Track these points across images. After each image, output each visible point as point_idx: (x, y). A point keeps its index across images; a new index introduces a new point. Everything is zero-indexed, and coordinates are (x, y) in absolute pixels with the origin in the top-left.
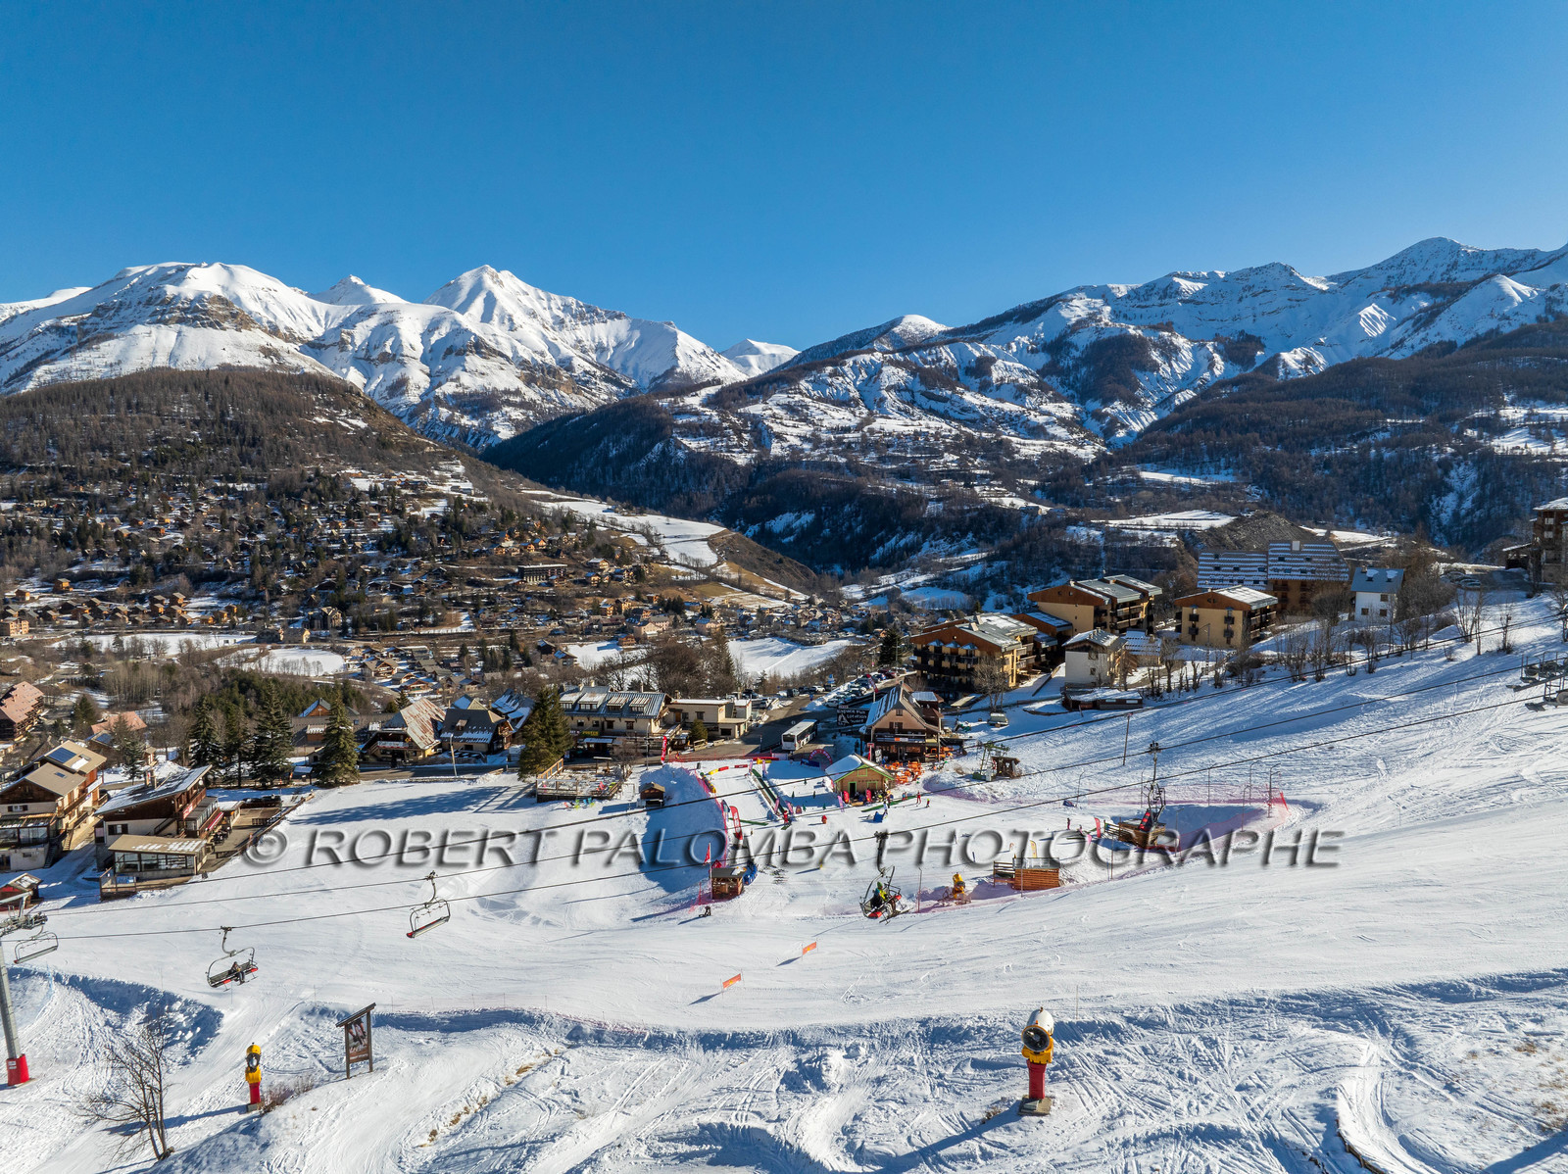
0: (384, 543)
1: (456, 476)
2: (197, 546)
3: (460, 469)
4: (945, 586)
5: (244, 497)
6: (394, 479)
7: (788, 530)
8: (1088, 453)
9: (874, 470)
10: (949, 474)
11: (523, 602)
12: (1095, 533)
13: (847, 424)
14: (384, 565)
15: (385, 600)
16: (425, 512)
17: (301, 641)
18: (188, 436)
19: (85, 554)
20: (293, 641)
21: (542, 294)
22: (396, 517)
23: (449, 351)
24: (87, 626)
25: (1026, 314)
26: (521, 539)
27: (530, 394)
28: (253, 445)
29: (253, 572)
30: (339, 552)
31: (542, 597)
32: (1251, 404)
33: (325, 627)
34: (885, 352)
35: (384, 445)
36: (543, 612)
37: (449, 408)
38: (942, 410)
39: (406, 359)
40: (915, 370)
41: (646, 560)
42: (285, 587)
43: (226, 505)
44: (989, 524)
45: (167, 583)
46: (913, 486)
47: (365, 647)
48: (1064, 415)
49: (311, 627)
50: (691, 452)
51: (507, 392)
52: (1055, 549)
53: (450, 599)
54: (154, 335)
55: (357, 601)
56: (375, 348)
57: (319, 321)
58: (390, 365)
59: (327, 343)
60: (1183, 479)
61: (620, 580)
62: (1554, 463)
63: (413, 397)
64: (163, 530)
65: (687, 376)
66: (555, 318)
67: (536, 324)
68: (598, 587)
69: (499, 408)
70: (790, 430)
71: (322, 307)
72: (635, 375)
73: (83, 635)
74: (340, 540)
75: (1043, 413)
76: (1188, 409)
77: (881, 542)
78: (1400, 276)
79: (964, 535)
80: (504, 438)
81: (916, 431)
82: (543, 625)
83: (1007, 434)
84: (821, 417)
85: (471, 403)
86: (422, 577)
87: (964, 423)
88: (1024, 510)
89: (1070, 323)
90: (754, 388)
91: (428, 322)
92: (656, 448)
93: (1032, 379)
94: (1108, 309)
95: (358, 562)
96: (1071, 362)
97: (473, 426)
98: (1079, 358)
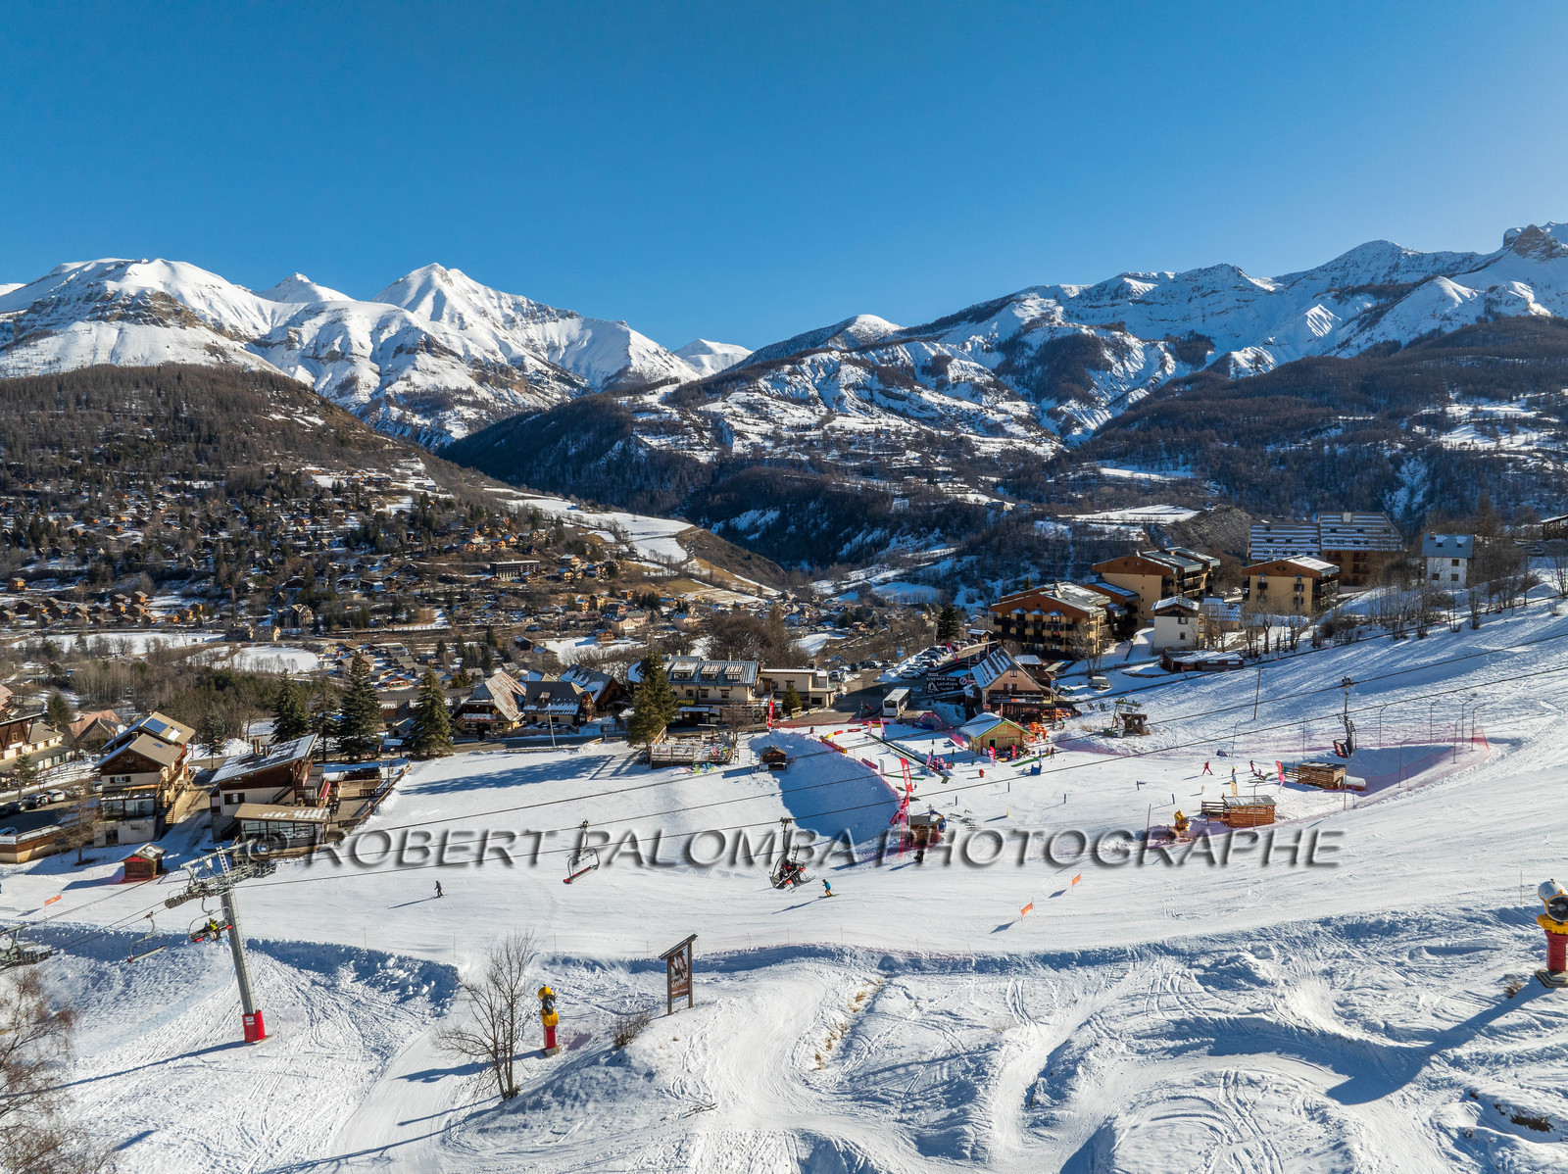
0: (351, 540)
1: (417, 474)
2: (156, 543)
3: (421, 467)
4: (915, 581)
5: (202, 494)
6: (356, 476)
7: (753, 528)
8: (1046, 450)
9: (837, 468)
10: (912, 471)
11: (497, 599)
12: (1062, 527)
13: (808, 422)
14: (352, 563)
15: (355, 597)
16: (391, 509)
17: (271, 639)
18: (141, 433)
19: (39, 553)
20: (263, 639)
21: (492, 293)
22: (362, 513)
23: (400, 350)
24: (46, 625)
25: (980, 314)
26: (491, 535)
27: (483, 393)
28: (209, 442)
29: (218, 570)
30: (306, 549)
31: (515, 593)
33: (295, 624)
34: (842, 351)
35: (342, 442)
36: (518, 609)
37: (400, 407)
38: (901, 409)
39: (355, 358)
40: (872, 369)
41: (618, 557)
42: (251, 585)
43: (183, 502)
44: (953, 520)
45: (128, 582)
46: (877, 483)
47: (338, 644)
48: (1021, 413)
49: (281, 625)
50: (652, 449)
51: (459, 391)
52: (1024, 544)
53: (422, 595)
54: (94, 333)
55: (327, 598)
56: (324, 346)
57: (265, 319)
58: (339, 364)
59: (274, 341)
60: (1143, 476)
61: (593, 576)
62: (1500, 458)
63: (363, 396)
64: (120, 528)
65: (640, 376)
66: (506, 316)
67: (486, 322)
68: (571, 583)
69: (451, 408)
70: (751, 428)
71: (268, 305)
72: (588, 374)
73: (44, 635)
74: (305, 537)
75: (1000, 411)
76: (1143, 408)
77: (848, 538)
78: (1344, 277)
79: (931, 530)
80: (458, 437)
81: (877, 429)
82: (519, 620)
83: (966, 431)
84: (781, 415)
86: (392, 574)
87: (923, 421)
88: (990, 506)
89: (1023, 323)
90: (712, 387)
91: (377, 321)
92: (616, 445)
93: (988, 378)
94: (1061, 309)
95: (326, 559)
96: (1025, 362)
97: (425, 425)
98: (1034, 358)
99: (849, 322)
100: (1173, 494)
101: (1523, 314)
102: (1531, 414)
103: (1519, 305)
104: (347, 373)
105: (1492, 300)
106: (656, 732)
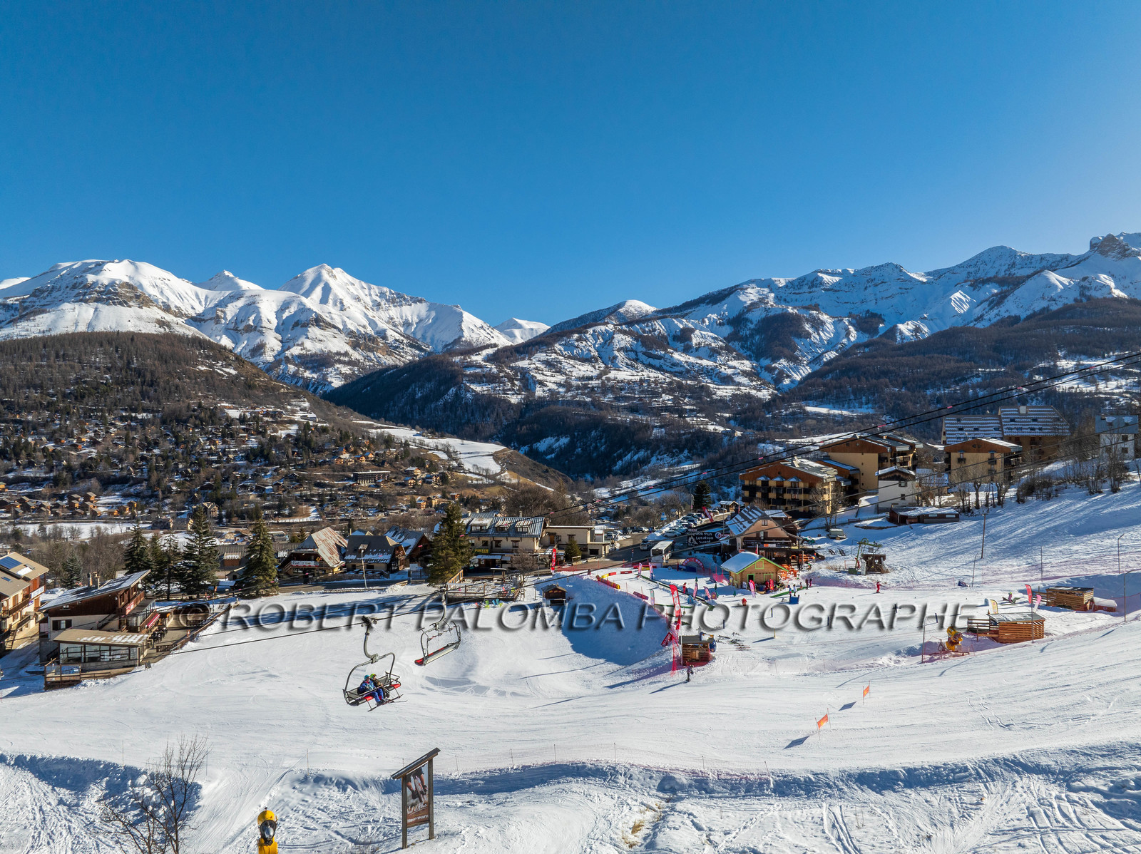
0: (251, 456)
1: (303, 409)
2: (107, 457)
3: (307, 405)
5: (143, 423)
6: (258, 410)
7: (550, 450)
8: (765, 394)
9: (612, 407)
10: (667, 409)
11: (357, 499)
12: (778, 448)
13: (590, 374)
14: (251, 472)
15: (251, 497)
16: (282, 433)
17: (186, 528)
18: (102, 378)
19: (18, 464)
20: (180, 528)
21: (365, 285)
22: (260, 437)
23: (296, 324)
24: (18, 517)
25: (714, 299)
26: (355, 453)
27: (355, 355)
28: (151, 385)
29: (150, 477)
30: (216, 462)
31: (371, 495)
34: (615, 325)
35: (250, 387)
36: (373, 506)
37: (296, 365)
38: (658, 365)
39: (264, 330)
40: (637, 337)
41: (449, 469)
42: (174, 488)
43: (129, 429)
44: (698, 443)
45: (82, 485)
46: (643, 418)
47: (236, 532)
48: (745, 368)
50: (477, 394)
51: (338, 354)
53: (301, 496)
54: (77, 311)
55: (230, 498)
56: (242, 321)
57: (200, 302)
58: (252, 334)
59: (206, 318)
60: (836, 412)
61: (430, 483)
62: (1099, 398)
63: (269, 357)
64: (80, 446)
65: (470, 343)
66: (374, 301)
67: (360, 306)
68: (414, 488)
69: (332, 365)
70: (549, 379)
71: (203, 292)
72: (432, 343)
73: (14, 524)
74: (216, 453)
75: (730, 367)
76: (834, 363)
77: (620, 457)
78: (977, 272)
79: (681, 451)
80: (336, 386)
81: (641, 379)
82: (373, 515)
83: (706, 381)
84: (571, 370)
85: (312, 362)
86: (279, 480)
87: (674, 374)
88: (725, 433)
89: (746, 305)
90: (522, 349)
91: (281, 304)
92: (451, 391)
93: (721, 343)
94: (773, 295)
95: (231, 470)
96: (748, 332)
97: (313, 378)
98: (754, 329)
99: (620, 306)
100: (859, 424)
101: (1108, 296)
102: (1120, 367)
103: (1104, 290)
104: (258, 341)
105: (1083, 287)
106: (452, 573)
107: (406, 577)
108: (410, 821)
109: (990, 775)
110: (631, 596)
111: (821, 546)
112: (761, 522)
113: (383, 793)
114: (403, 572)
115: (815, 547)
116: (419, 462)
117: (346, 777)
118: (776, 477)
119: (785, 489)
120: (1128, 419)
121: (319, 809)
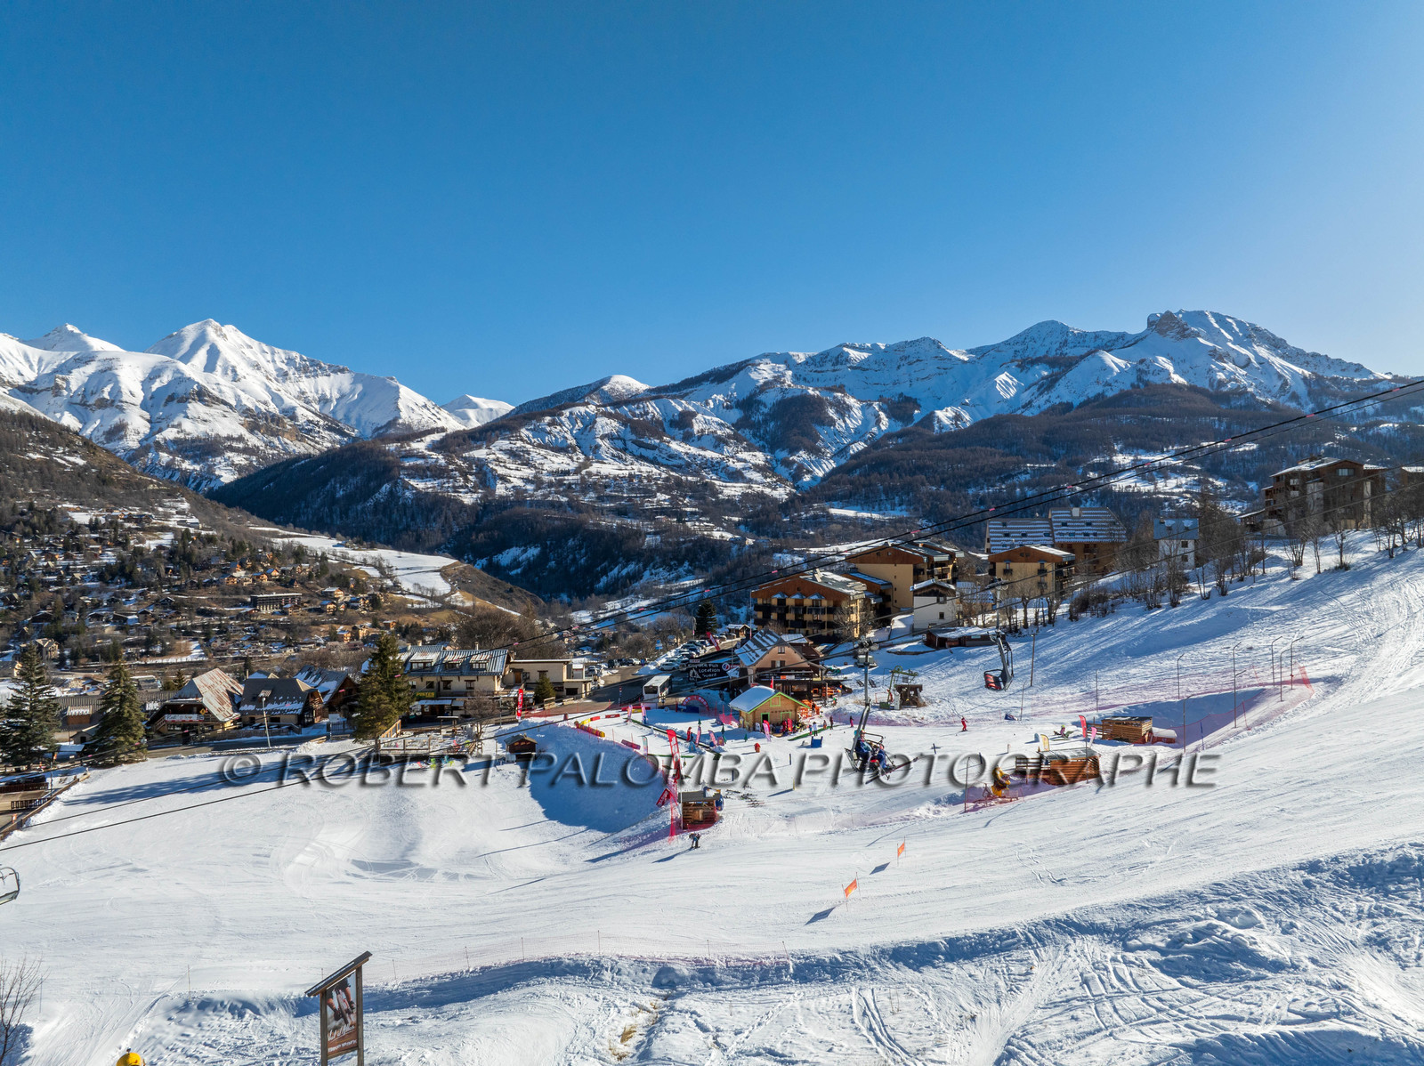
0: (106, 574)
1: (180, 512)
3: (186, 506)
6: (116, 513)
7: (515, 563)
8: (781, 493)
9: (594, 509)
10: (663, 511)
11: (256, 631)
12: (797, 559)
13: (567, 468)
14: (106, 597)
15: (107, 631)
16: (151, 544)
17: (11, 674)
21: (266, 348)
22: (119, 549)
23: (171, 398)
25: (720, 376)
26: (253, 569)
27: (254, 440)
30: (56, 584)
31: (276, 625)
32: (916, 452)
33: (39, 659)
34: (597, 406)
35: (104, 482)
36: (278, 640)
37: (170, 453)
38: (651, 457)
39: (125, 405)
40: (625, 422)
41: (381, 590)
44: (701, 554)
46: (633, 523)
47: (85, 678)
48: (758, 462)
49: (23, 659)
50: (419, 492)
51: (230, 438)
53: (178, 628)
55: (76, 632)
56: (92, 394)
57: (31, 366)
58: (108, 411)
59: (40, 387)
60: (865, 515)
61: (356, 608)
62: (1158, 498)
63: (132, 442)
65: (409, 427)
66: (279, 370)
67: (259, 375)
68: (334, 615)
69: (221, 454)
70: (513, 473)
71: (35, 353)
72: (358, 425)
74: (56, 572)
75: (740, 460)
76: (863, 457)
77: (605, 572)
78: (1024, 350)
79: (681, 564)
80: (227, 481)
81: (630, 475)
82: (279, 652)
83: (711, 477)
84: (542, 461)
85: (193, 448)
86: (148, 607)
87: (672, 468)
88: (733, 541)
89: (758, 384)
90: (478, 435)
91: (150, 371)
92: (384, 488)
93: (728, 431)
94: (790, 373)
95: (77, 595)
96: (761, 418)
97: (195, 470)
98: (768, 414)
99: (604, 382)
100: (892, 530)
101: (1167, 382)
102: (1179, 463)
103: (1162, 375)
104: (116, 420)
105: (1142, 370)
106: (386, 724)
107: (324, 731)
108: (331, 1049)
109: (1040, 940)
110: (619, 746)
111: (848, 676)
112: (777, 649)
113: (295, 1016)
114: (320, 726)
115: (841, 677)
116: (341, 581)
117: (243, 999)
118: (794, 594)
119: (805, 609)
120: (1188, 523)
121: (205, 1044)
